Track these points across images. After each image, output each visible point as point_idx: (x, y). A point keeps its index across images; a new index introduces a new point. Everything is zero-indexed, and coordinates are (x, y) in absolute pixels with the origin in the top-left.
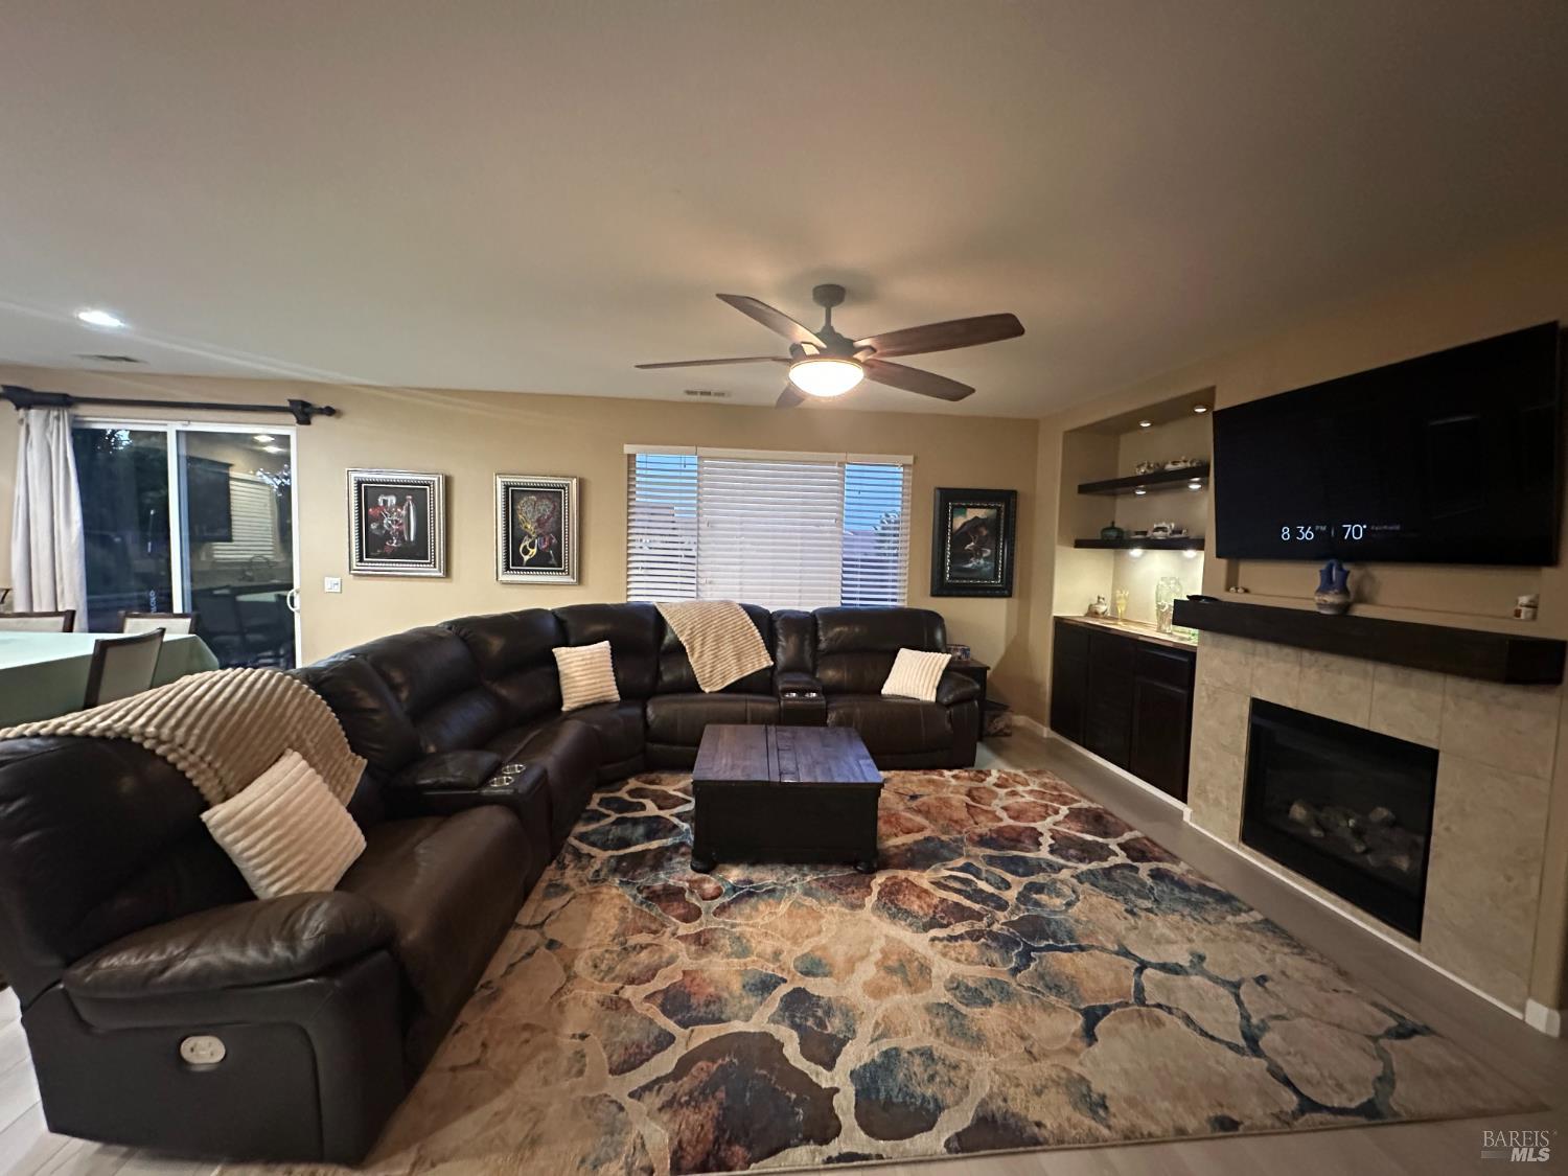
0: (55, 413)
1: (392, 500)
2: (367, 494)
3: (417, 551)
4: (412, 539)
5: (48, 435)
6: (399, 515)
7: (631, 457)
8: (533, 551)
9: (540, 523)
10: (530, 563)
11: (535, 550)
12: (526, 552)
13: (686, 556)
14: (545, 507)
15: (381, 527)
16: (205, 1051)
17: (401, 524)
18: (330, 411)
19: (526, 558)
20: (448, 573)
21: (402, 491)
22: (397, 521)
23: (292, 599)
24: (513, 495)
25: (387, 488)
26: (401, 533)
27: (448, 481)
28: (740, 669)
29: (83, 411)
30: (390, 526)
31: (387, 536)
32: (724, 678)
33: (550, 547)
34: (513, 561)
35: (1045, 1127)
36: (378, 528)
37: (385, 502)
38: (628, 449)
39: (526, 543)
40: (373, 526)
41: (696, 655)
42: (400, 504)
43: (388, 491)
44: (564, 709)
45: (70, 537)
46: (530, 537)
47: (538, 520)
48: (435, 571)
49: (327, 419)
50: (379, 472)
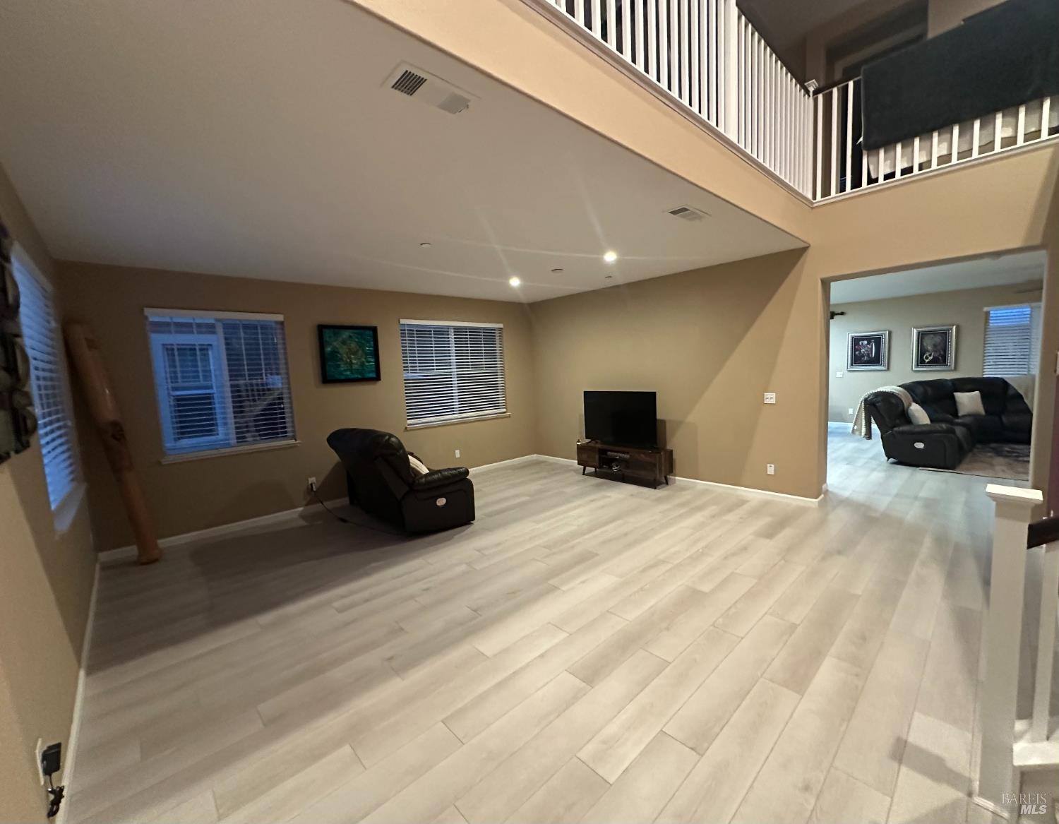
1: (866, 342)
2: (856, 341)
3: (876, 360)
4: (873, 357)
6: (868, 348)
7: (988, 313)
8: (931, 358)
9: (935, 346)
10: (928, 363)
11: (932, 357)
12: (927, 358)
14: (938, 339)
15: (861, 353)
16: (920, 445)
17: (869, 351)
18: (842, 314)
19: (927, 361)
20: (888, 369)
21: (869, 339)
22: (867, 350)
24: (921, 336)
25: (863, 338)
26: (868, 354)
27: (891, 334)
30: (864, 352)
31: (863, 356)
33: (940, 355)
34: (921, 362)
36: (859, 353)
37: (862, 343)
38: (986, 309)
39: (927, 354)
40: (857, 353)
42: (869, 343)
43: (864, 340)
44: (959, 414)
46: (929, 351)
48: (883, 368)
49: (840, 316)
50: (861, 332)
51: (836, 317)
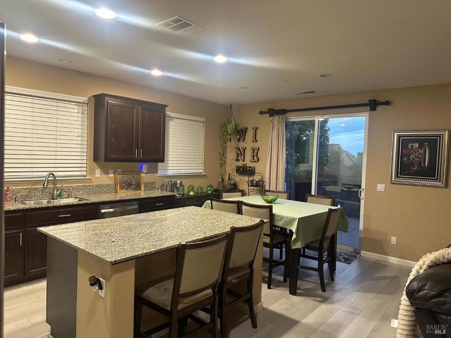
0: (281, 117)
1: (416, 145)
2: (403, 143)
4: (426, 166)
5: (279, 125)
6: (420, 153)
15: (409, 159)
17: (421, 158)
18: (387, 103)
20: (446, 186)
21: (422, 141)
22: (418, 156)
23: (360, 192)
26: (420, 162)
29: (289, 115)
30: (414, 159)
31: (412, 164)
36: (407, 160)
37: (412, 146)
42: (420, 147)
43: (415, 141)
45: (283, 163)
48: (439, 184)
49: (384, 106)
50: (411, 131)
51: (380, 108)
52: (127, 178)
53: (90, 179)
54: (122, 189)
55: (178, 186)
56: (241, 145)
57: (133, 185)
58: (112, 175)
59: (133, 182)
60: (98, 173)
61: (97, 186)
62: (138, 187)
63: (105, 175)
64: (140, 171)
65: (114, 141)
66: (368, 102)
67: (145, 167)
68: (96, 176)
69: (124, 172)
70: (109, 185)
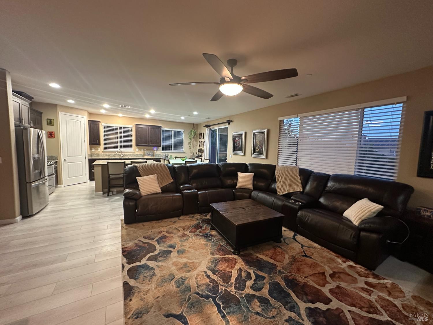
5: (209, 131)
8: (258, 149)
13: (293, 151)
14: (261, 138)
15: (236, 144)
18: (232, 121)
19: (257, 151)
20: (245, 155)
23: (227, 159)
27: (246, 133)
28: (289, 190)
29: (211, 127)
32: (284, 191)
33: (261, 148)
34: (255, 152)
35: (130, 302)
38: (279, 119)
39: (257, 147)
40: (235, 144)
41: (279, 182)
44: (236, 187)
47: (260, 141)
48: (243, 154)
51: (231, 123)
52: (148, 152)
53: (134, 152)
54: (146, 156)
55: (167, 155)
56: (202, 140)
57: (150, 155)
58: (142, 151)
59: (151, 154)
60: (137, 150)
61: (137, 154)
62: (153, 155)
63: (140, 151)
64: (154, 150)
65: (139, 139)
66: (226, 121)
67: (155, 149)
68: (137, 151)
69: (147, 150)
70: (141, 154)
